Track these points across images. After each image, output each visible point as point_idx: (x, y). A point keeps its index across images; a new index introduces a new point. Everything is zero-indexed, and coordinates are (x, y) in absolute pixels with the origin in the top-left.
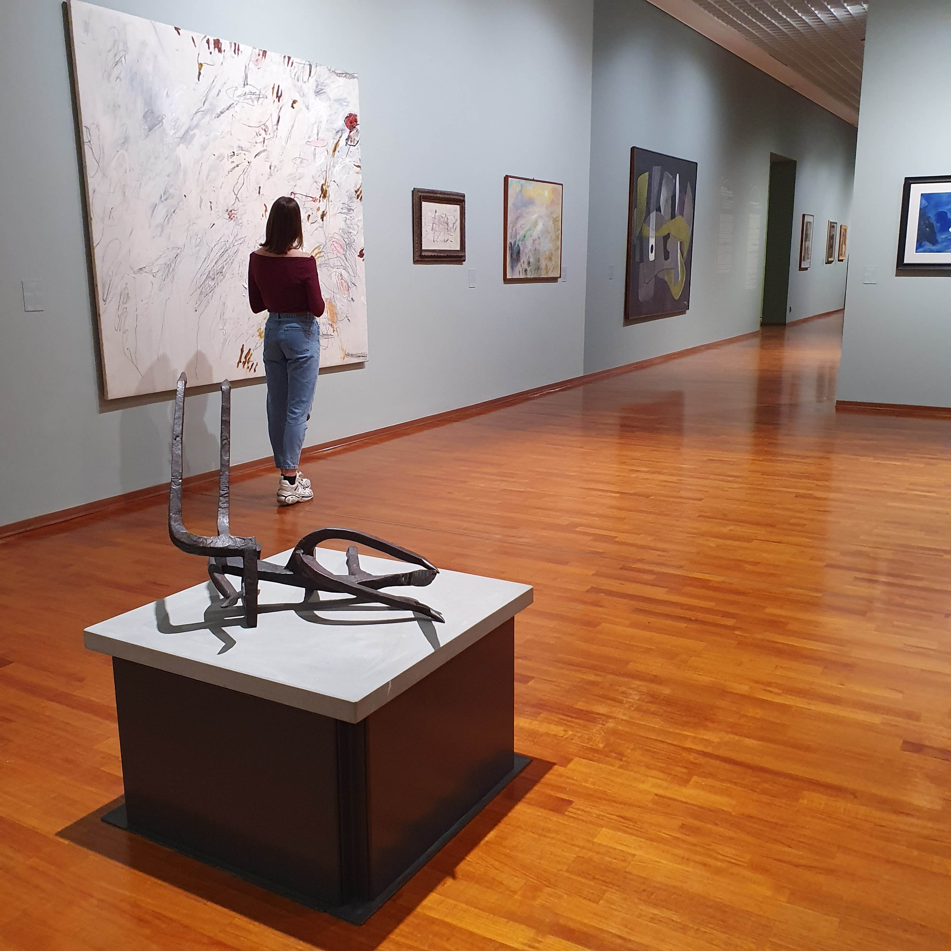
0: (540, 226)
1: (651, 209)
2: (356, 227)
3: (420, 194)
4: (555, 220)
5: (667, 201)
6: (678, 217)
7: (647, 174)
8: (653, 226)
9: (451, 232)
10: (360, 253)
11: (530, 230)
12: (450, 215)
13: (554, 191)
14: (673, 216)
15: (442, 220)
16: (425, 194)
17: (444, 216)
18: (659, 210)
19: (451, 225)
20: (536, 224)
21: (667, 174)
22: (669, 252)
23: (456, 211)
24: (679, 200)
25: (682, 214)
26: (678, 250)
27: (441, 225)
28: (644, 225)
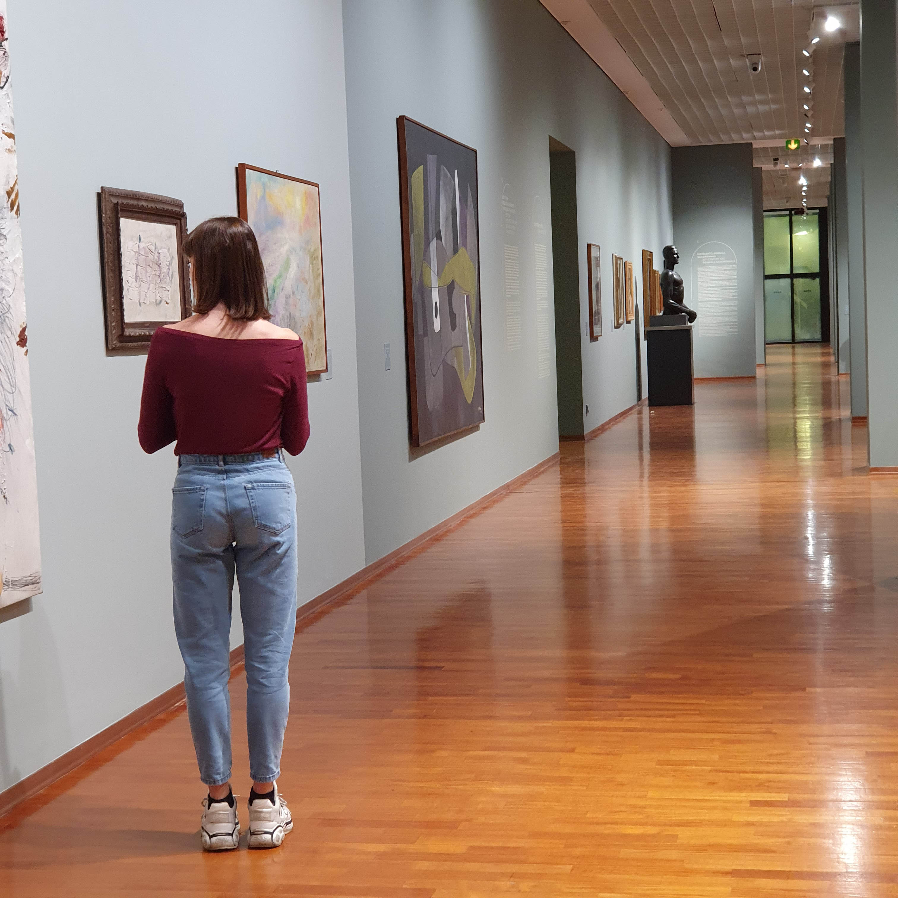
0: (293, 270)
1: (431, 236)
2: (10, 275)
3: (115, 201)
4: (313, 259)
5: (447, 219)
6: (461, 250)
7: (421, 168)
8: (434, 266)
9: (166, 283)
10: (20, 336)
11: (280, 276)
12: (161, 248)
13: (308, 196)
14: (456, 250)
15: (151, 257)
16: (125, 202)
17: (153, 248)
18: (438, 237)
19: (165, 270)
20: (287, 265)
21: (444, 170)
22: (455, 314)
23: (170, 237)
24: (460, 219)
25: (465, 245)
26: (464, 311)
27: (149, 270)
28: (425, 265)
